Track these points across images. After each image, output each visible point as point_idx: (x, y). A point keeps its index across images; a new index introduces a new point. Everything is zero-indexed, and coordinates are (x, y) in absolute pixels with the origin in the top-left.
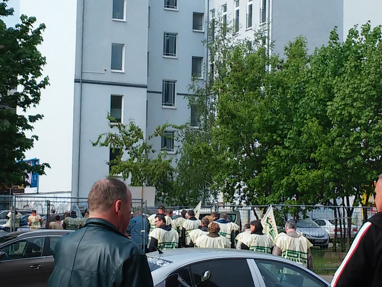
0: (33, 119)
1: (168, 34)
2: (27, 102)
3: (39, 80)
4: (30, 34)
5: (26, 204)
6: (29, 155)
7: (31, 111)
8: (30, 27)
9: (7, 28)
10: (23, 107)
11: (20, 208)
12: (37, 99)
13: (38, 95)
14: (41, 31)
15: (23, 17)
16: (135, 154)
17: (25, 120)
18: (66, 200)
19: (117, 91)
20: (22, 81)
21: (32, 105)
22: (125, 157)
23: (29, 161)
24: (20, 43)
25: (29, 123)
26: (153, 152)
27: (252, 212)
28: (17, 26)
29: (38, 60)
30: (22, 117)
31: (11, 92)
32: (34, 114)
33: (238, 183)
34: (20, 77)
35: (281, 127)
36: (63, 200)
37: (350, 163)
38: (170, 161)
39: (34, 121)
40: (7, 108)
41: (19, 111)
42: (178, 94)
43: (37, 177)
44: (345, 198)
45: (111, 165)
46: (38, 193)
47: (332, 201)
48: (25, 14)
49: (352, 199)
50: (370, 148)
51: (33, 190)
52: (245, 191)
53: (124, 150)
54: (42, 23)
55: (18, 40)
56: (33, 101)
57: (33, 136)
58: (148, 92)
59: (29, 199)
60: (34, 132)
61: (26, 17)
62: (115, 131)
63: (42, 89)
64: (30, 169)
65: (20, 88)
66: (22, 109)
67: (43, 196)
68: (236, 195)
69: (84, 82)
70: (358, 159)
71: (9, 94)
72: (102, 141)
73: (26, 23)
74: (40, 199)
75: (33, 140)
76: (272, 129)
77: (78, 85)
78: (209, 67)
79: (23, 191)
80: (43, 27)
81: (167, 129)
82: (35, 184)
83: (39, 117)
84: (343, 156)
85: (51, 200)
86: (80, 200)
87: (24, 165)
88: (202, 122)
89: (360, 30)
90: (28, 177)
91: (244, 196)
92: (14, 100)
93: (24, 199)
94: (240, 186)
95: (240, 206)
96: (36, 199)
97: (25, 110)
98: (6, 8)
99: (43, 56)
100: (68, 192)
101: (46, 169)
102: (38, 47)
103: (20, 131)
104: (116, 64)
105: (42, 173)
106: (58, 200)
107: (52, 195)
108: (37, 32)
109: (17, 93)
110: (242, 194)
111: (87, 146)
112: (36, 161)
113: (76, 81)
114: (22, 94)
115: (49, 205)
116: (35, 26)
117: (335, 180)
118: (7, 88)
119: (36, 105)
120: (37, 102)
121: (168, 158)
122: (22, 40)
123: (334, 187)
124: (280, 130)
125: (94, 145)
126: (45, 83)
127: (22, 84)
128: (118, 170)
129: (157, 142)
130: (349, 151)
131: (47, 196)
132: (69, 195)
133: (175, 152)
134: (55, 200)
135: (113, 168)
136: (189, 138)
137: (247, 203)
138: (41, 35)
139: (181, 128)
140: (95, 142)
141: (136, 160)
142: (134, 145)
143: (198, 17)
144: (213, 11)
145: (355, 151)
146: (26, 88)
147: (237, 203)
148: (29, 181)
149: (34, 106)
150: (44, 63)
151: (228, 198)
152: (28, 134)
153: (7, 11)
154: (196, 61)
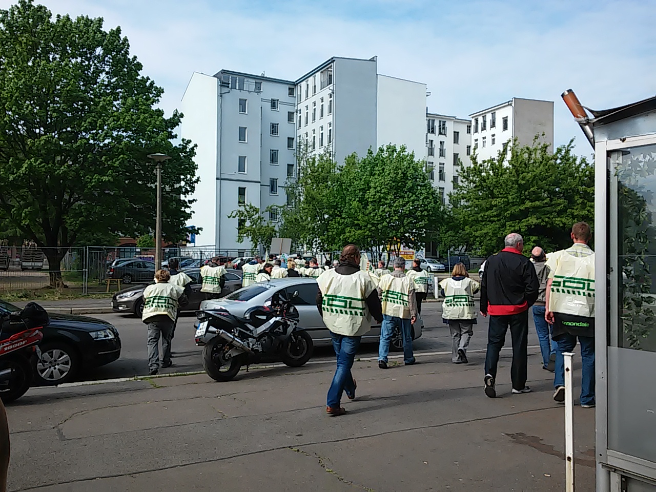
0: (191, 202)
1: (273, 150)
2: (187, 192)
3: (194, 179)
4: (188, 150)
5: (187, 253)
6: (189, 223)
7: (189, 197)
8: (188, 146)
9: (174, 146)
10: (185, 195)
11: (184, 255)
12: (193, 189)
13: (194, 187)
14: (195, 148)
15: (183, 140)
16: (254, 222)
17: (186, 203)
18: (212, 250)
19: (242, 185)
20: (183, 179)
21: (190, 193)
22: (248, 224)
23: (190, 227)
24: (182, 156)
25: (188, 204)
26: (264, 221)
28: (180, 145)
29: (193, 166)
30: (184, 201)
31: (177, 186)
32: (191, 199)
33: (315, 239)
34: (182, 177)
35: (340, 206)
36: (210, 250)
37: (380, 226)
38: (274, 226)
39: (191, 203)
40: (174, 195)
41: (182, 197)
42: (279, 187)
43: (194, 237)
44: (378, 247)
45: (239, 229)
46: (195, 246)
47: (370, 248)
48: (184, 138)
49: (381, 247)
50: (391, 218)
51: (192, 244)
52: (319, 243)
53: (247, 220)
54: (195, 143)
55: (180, 154)
56: (191, 191)
57: (191, 212)
58: (261, 185)
59: (190, 250)
60: (192, 209)
61: (185, 140)
62: (242, 209)
63: (196, 184)
64: (190, 232)
65: (183, 183)
66: (184, 196)
67: (198, 248)
68: (314, 246)
69: (222, 179)
70: (385, 223)
71: (175, 187)
72: (234, 215)
73: (185, 144)
74: (196, 250)
75: (191, 214)
76: (336, 207)
77: (219, 181)
78: (298, 170)
79: (186, 245)
80: (196, 146)
81: (273, 208)
82: (193, 241)
83: (194, 200)
84: (376, 222)
85: (203, 250)
86: (221, 250)
87: (187, 229)
88: (293, 204)
89: (385, 149)
90: (188, 237)
91: (319, 247)
92: (179, 191)
93: (186, 250)
94: (316, 241)
95: (317, 253)
96: (194, 250)
97: (186, 197)
98: (173, 134)
99: (196, 164)
100: (213, 246)
101: (200, 231)
102: (193, 159)
103: (183, 209)
104: (241, 168)
105: (198, 233)
106: (207, 250)
107: (204, 248)
108: (193, 149)
109: (180, 186)
110: (317, 246)
111: (225, 218)
112: (193, 227)
113: (217, 179)
114: (184, 187)
115: (201, 253)
116: (191, 145)
117: (371, 237)
118: (174, 183)
120: (193, 192)
122: (183, 154)
123: (371, 241)
124: (339, 208)
125: (229, 217)
126: (198, 180)
127: (184, 181)
128: (243, 233)
129: (267, 216)
130: (379, 219)
131: (200, 248)
132: (214, 247)
133: (277, 221)
134: (205, 250)
135: (240, 232)
136: (284, 213)
137: (321, 251)
138: (195, 151)
139: (280, 207)
140: (229, 215)
141: (254, 226)
142: (253, 217)
143: (290, 140)
144: (300, 136)
145: (383, 219)
146: (186, 183)
147: (315, 251)
148: (189, 239)
150: (197, 168)
151: (309, 248)
152: (188, 211)
153: (173, 136)
154: (290, 166)
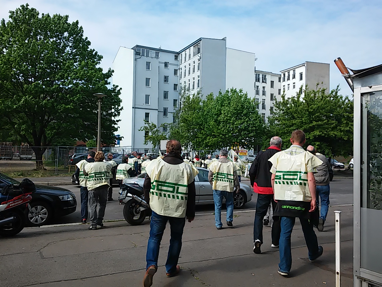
0: (118, 121)
1: (165, 91)
2: (115, 115)
3: (120, 108)
4: (116, 91)
5: (115, 150)
6: (116, 133)
7: (117, 118)
8: (116, 89)
9: (108, 89)
10: (114, 117)
12: (119, 114)
14: (120, 90)
15: (114, 85)
16: (154, 133)
17: (115, 121)
18: (130, 149)
19: (147, 111)
20: (113, 108)
21: (117, 116)
22: (150, 134)
23: (117, 136)
24: (113, 94)
25: (116, 122)
26: (160, 132)
27: (194, 153)
28: (112, 88)
29: (119, 101)
30: (114, 120)
31: (110, 112)
34: (113, 107)
35: (203, 124)
36: (128, 149)
37: (227, 136)
38: (166, 135)
39: (118, 122)
40: (108, 117)
41: (113, 118)
42: (169, 112)
43: (119, 141)
44: (226, 148)
45: (145, 137)
46: (120, 147)
47: (221, 148)
48: (114, 84)
49: (228, 148)
50: (234, 131)
51: (118, 146)
52: (192, 145)
53: (150, 132)
54: (120, 87)
55: (112, 93)
57: (118, 127)
58: (158, 112)
59: (117, 149)
60: (118, 126)
61: (115, 85)
62: (147, 125)
63: (121, 111)
64: (117, 139)
65: (113, 110)
66: (114, 118)
67: (122, 148)
68: (189, 147)
69: (135, 108)
70: (230, 134)
71: (109, 112)
72: (142, 129)
73: (115, 87)
74: (120, 149)
75: (118, 128)
76: (201, 125)
77: (134, 109)
78: (180, 103)
79: (114, 146)
80: (121, 89)
81: (165, 124)
82: (119, 144)
83: (120, 120)
84: (225, 133)
85: (124, 149)
86: (135, 149)
87: (115, 137)
88: (177, 122)
89: (230, 90)
90: (116, 142)
91: (192, 147)
92: (111, 115)
93: (115, 149)
94: (190, 144)
95: (190, 151)
97: (115, 118)
98: (108, 82)
99: (121, 99)
101: (122, 138)
102: (120, 96)
103: (113, 125)
104: (147, 102)
105: (121, 140)
106: (127, 149)
107: (125, 147)
108: (119, 90)
109: (112, 112)
111: (137, 131)
113: (133, 108)
114: (114, 112)
115: (123, 151)
116: (118, 89)
117: (222, 142)
118: (108, 110)
119: (119, 116)
121: (165, 134)
122: (114, 93)
123: (222, 144)
124: (203, 125)
125: (139, 130)
126: (122, 109)
128: (148, 139)
129: (161, 129)
130: (227, 131)
132: (131, 147)
133: (167, 132)
134: (126, 149)
135: (146, 138)
136: (172, 128)
137: (193, 150)
138: (120, 92)
139: (169, 124)
140: (139, 129)
141: (154, 135)
142: (153, 130)
143: (176, 85)
144: (181, 83)
145: (229, 132)
146: (115, 110)
149: (118, 117)
150: (121, 102)
151: (186, 148)
152: (116, 126)
153: (108, 83)
154: (175, 101)
